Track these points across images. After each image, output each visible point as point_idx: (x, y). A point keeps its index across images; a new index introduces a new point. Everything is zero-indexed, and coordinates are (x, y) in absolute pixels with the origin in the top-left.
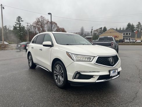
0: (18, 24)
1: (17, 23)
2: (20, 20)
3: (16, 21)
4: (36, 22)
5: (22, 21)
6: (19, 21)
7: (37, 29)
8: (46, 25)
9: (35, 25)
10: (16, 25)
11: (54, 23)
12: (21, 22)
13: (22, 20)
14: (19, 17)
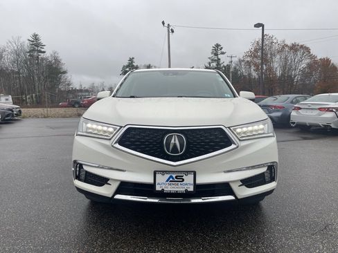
0: (215, 60)
1: (212, 60)
2: (219, 52)
3: (211, 55)
4: (252, 50)
5: (223, 53)
6: (216, 55)
7: (253, 68)
8: (278, 57)
9: (249, 59)
10: (210, 64)
11: (302, 46)
12: (220, 56)
13: (223, 50)
14: (218, 45)
